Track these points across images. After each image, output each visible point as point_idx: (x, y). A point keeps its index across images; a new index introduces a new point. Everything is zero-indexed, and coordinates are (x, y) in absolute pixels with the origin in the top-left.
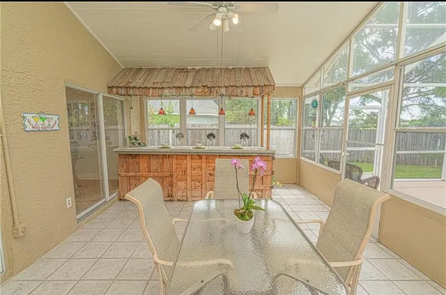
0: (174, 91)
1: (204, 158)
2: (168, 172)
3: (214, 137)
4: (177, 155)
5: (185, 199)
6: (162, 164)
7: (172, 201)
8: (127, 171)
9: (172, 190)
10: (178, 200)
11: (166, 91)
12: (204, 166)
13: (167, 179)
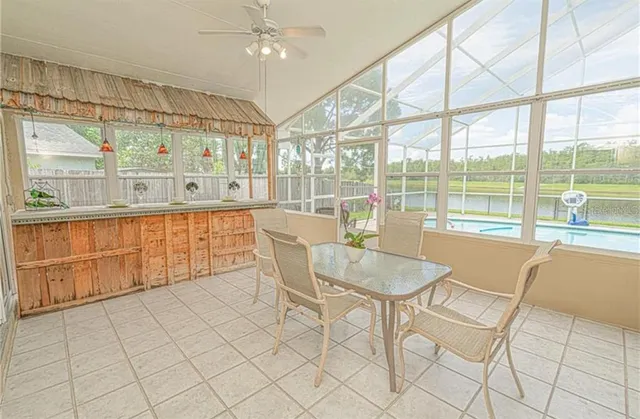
0: (143, 116)
1: (191, 217)
2: (132, 244)
3: (197, 188)
4: (146, 216)
5: (163, 282)
6: (120, 234)
7: (143, 290)
8: (41, 255)
9: (140, 274)
10: (153, 287)
11: (129, 115)
12: (191, 228)
13: (131, 256)
